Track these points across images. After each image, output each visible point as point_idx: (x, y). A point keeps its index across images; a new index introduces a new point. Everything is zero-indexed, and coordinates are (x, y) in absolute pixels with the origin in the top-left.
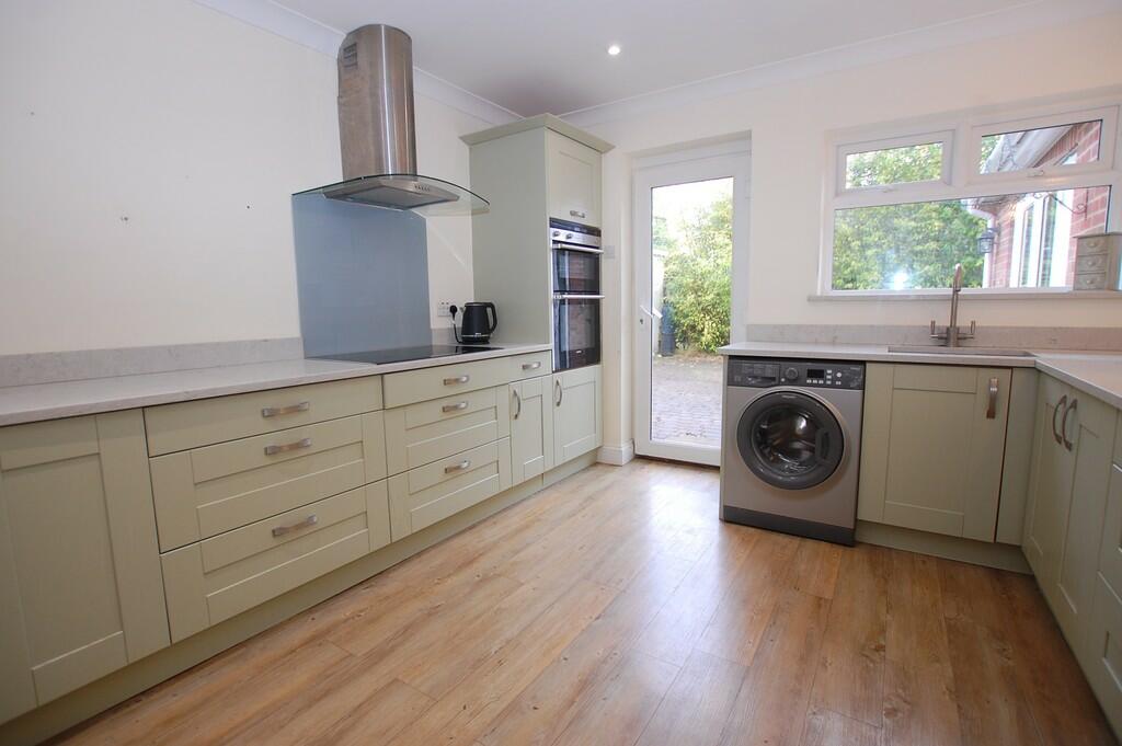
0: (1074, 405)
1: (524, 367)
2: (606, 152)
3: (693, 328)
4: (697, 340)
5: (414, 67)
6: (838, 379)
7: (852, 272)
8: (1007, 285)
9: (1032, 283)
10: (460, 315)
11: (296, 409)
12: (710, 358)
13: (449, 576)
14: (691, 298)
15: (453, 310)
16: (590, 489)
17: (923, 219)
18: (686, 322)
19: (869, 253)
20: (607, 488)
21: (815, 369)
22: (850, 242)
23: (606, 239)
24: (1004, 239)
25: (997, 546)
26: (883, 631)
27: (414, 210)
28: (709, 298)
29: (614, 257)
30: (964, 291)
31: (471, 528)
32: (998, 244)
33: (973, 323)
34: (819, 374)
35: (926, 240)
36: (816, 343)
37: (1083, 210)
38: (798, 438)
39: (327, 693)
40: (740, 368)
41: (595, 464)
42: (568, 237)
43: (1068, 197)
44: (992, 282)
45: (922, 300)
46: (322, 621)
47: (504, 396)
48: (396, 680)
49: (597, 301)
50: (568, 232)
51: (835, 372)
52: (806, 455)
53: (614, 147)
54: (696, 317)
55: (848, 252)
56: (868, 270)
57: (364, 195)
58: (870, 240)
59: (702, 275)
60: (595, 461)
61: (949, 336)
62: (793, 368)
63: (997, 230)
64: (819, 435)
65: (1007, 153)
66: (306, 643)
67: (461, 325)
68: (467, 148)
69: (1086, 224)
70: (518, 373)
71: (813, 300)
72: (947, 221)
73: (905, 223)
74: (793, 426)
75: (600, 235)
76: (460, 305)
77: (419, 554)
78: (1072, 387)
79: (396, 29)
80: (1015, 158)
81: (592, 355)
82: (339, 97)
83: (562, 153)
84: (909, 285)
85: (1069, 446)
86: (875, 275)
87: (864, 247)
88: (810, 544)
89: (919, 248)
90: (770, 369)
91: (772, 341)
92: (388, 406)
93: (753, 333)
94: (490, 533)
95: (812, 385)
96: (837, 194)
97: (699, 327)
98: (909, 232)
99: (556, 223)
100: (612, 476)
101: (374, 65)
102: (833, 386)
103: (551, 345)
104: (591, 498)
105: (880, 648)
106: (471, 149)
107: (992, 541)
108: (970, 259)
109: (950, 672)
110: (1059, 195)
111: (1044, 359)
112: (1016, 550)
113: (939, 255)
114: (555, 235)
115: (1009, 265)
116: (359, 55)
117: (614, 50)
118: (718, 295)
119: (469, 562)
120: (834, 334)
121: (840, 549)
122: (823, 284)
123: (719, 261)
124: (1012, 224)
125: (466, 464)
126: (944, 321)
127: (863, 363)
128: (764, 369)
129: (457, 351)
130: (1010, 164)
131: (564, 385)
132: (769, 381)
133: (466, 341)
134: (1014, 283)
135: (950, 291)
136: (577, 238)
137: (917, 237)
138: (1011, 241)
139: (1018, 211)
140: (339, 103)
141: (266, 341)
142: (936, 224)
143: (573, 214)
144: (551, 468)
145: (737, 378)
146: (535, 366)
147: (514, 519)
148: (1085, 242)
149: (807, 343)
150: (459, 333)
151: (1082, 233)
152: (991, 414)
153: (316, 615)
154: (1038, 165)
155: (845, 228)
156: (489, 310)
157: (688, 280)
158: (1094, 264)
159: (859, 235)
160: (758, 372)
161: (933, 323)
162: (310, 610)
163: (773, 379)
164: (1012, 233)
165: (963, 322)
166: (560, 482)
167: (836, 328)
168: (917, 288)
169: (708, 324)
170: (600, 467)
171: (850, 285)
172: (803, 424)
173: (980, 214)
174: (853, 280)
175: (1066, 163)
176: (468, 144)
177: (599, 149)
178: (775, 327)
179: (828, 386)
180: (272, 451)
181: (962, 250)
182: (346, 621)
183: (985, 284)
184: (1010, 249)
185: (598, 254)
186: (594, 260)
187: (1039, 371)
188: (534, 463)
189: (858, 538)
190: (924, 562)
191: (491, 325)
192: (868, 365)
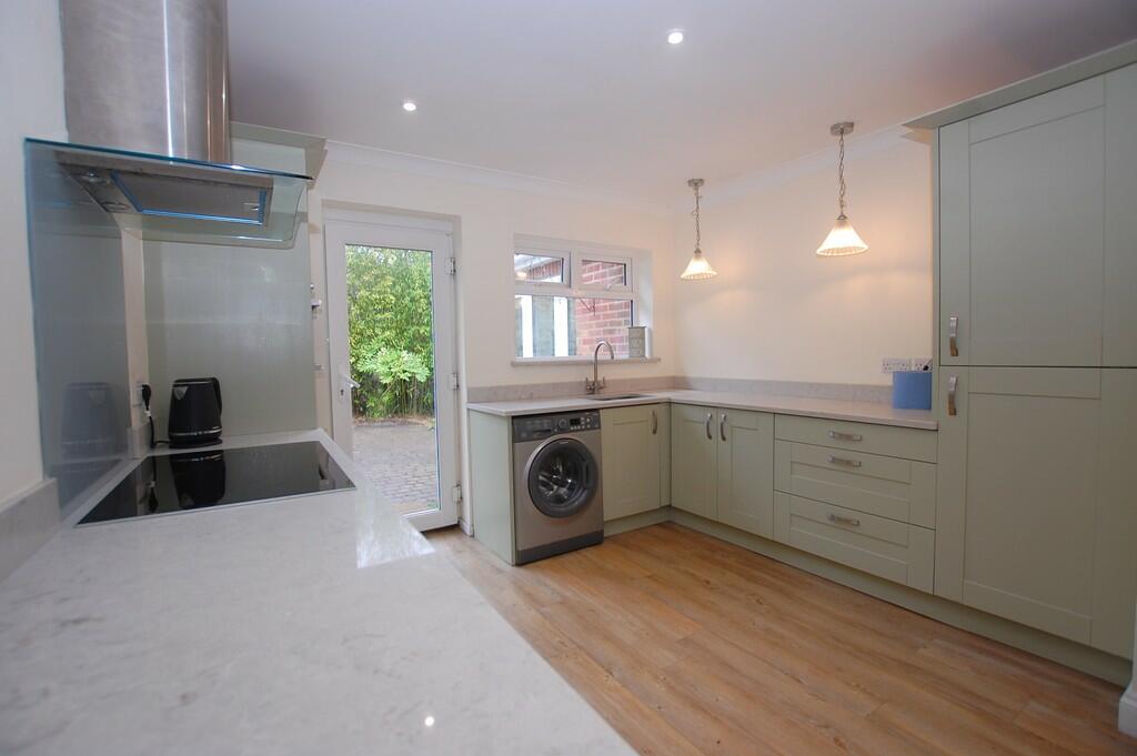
6: (589, 424)
15: (147, 391)
33: (603, 378)
34: (575, 422)
40: (523, 426)
51: (585, 419)
61: (595, 388)
62: (563, 419)
64: (584, 469)
71: (514, 364)
90: (546, 423)
95: (574, 431)
102: (587, 429)
107: (659, 507)
112: (669, 507)
117: (410, 107)
120: (531, 390)
127: (596, 410)
128: (542, 424)
132: (546, 433)
145: (524, 435)
148: (633, 331)
152: (654, 432)
158: (638, 343)
160: (539, 427)
163: (549, 431)
167: (532, 386)
179: (585, 430)
192: (601, 411)
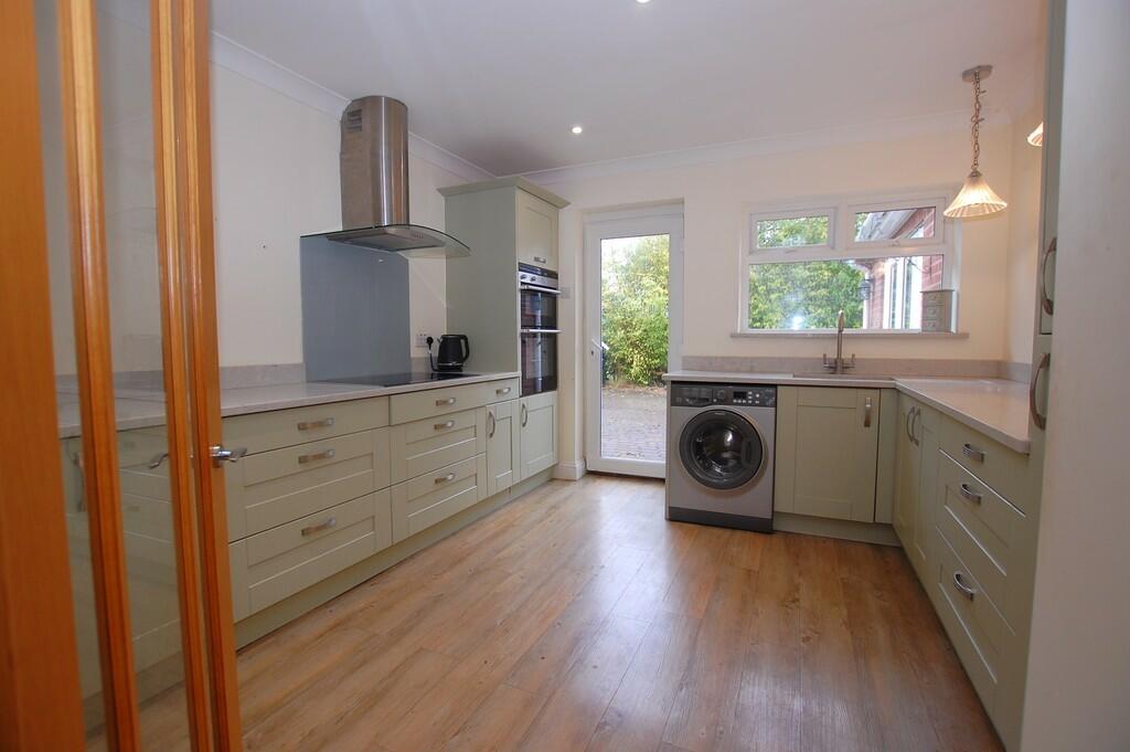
0: (919, 413)
1: (498, 392)
2: (561, 208)
3: (622, 360)
4: (626, 372)
5: (409, 133)
6: (757, 399)
7: (759, 313)
8: (881, 325)
9: (898, 326)
10: (436, 345)
11: (320, 424)
12: (638, 389)
13: (445, 571)
14: (621, 333)
15: (430, 341)
16: (551, 500)
17: (816, 269)
18: (617, 355)
19: (773, 297)
20: (566, 499)
21: (740, 391)
22: (756, 287)
23: (562, 282)
24: (878, 289)
25: (876, 525)
26: (797, 590)
27: (400, 253)
28: (637, 334)
29: (568, 297)
30: (846, 331)
31: (454, 534)
32: (874, 293)
33: (853, 356)
34: (743, 395)
35: (817, 287)
36: (738, 371)
37: (929, 271)
38: (726, 450)
39: (364, 662)
40: (681, 391)
41: (552, 480)
42: (533, 279)
43: (919, 261)
44: (870, 324)
45: (816, 337)
46: (340, 611)
47: (482, 417)
48: (421, 649)
49: (555, 334)
50: (533, 275)
51: (754, 394)
52: (732, 463)
53: (569, 204)
54: (625, 351)
55: (756, 295)
56: (772, 311)
57: (364, 239)
58: (773, 286)
59: (631, 312)
60: (553, 477)
61: (837, 366)
62: (722, 390)
63: (872, 280)
64: (744, 446)
65: (876, 223)
66: (331, 629)
67: (437, 355)
68: (443, 198)
69: (931, 282)
70: (492, 397)
71: (734, 336)
72: (835, 272)
73: (800, 272)
74: (722, 439)
75: (557, 278)
76: (437, 336)
77: (412, 557)
78: (918, 401)
79: (396, 101)
80: (882, 227)
81: (550, 383)
82: (342, 153)
83: (529, 208)
84: (806, 325)
85: (917, 443)
86: (778, 317)
87: (769, 291)
88: (739, 534)
89: (813, 293)
90: (704, 392)
91: (702, 369)
92: (393, 423)
93: (688, 363)
94: (472, 538)
95: (737, 404)
96: (751, 253)
97: (629, 360)
98: (804, 281)
99: (524, 268)
100: (568, 490)
101: (376, 129)
102: (753, 405)
103: (519, 373)
104: (554, 507)
105: (795, 600)
106: (446, 200)
107: (872, 521)
108: (853, 304)
109: (845, 612)
110: (914, 259)
111: (901, 383)
112: (890, 527)
113: (830, 301)
114: (523, 277)
115: (882, 311)
116: (363, 120)
117: (577, 130)
118: (645, 331)
119: (460, 561)
120: (751, 364)
121: (762, 537)
122: (742, 324)
123: (646, 301)
124: (883, 277)
125: (450, 477)
126: (832, 355)
127: (775, 386)
128: (700, 391)
129: (432, 378)
130: (878, 232)
131: (529, 408)
132: (704, 401)
133: (441, 368)
134: (886, 326)
135: (836, 331)
136: (539, 280)
137: (811, 284)
138: (883, 291)
139: (885, 268)
140: (341, 159)
141: (275, 366)
142: (826, 273)
143: (537, 259)
144: (519, 481)
145: (679, 400)
146: (506, 390)
147: (491, 525)
148: (928, 296)
149: (730, 371)
150: (435, 362)
151: (928, 288)
152: (867, 424)
153: (333, 608)
154: (894, 237)
155: (753, 275)
156: (462, 341)
157: (619, 317)
158: (935, 312)
159: (765, 281)
160: (695, 395)
161: (825, 355)
162: (326, 605)
163: (707, 400)
164: (883, 284)
165: (846, 355)
166: (525, 495)
167: (753, 359)
168: (813, 327)
169: (636, 357)
170: (556, 482)
171: (758, 324)
172: (730, 438)
173: (858, 268)
174: (761, 320)
175: (915, 236)
176: (443, 195)
177: (557, 204)
178: (705, 358)
179: (750, 405)
180: (302, 460)
181: (847, 296)
182: (362, 610)
183: (865, 326)
184: (882, 296)
185: (555, 294)
186: (552, 299)
187: (898, 391)
188: (504, 477)
189: (775, 527)
190: (824, 542)
191: (464, 355)
192: (779, 388)
